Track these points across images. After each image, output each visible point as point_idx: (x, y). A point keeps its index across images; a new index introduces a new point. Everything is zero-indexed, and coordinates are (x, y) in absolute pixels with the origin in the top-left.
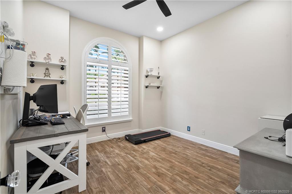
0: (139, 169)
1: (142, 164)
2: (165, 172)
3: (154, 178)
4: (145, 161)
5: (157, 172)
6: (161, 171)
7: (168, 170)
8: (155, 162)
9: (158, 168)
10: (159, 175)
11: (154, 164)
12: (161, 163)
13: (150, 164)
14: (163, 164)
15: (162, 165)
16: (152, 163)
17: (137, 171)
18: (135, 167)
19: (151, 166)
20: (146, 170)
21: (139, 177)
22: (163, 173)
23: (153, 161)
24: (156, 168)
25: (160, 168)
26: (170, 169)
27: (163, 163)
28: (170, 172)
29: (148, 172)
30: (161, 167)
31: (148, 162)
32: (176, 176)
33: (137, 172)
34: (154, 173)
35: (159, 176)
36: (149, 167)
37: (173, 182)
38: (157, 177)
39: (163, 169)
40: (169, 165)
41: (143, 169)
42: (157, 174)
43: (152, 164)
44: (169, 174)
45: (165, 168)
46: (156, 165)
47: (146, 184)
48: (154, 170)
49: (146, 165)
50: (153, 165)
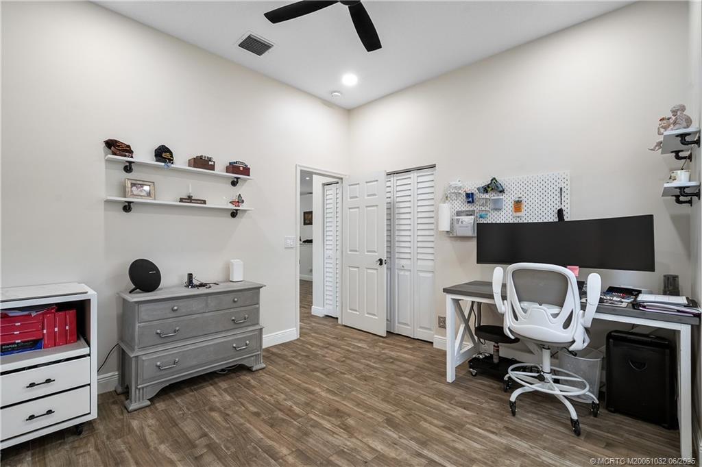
0: (386, 419)
1: (388, 435)
2: (324, 418)
3: (348, 407)
4: (383, 447)
5: (341, 417)
6: (333, 419)
7: (316, 425)
8: (351, 449)
9: (341, 428)
10: (337, 413)
11: (354, 440)
12: (333, 446)
13: (365, 440)
14: (326, 443)
15: (330, 438)
16: (359, 443)
17: (390, 416)
18: (402, 426)
19: (360, 431)
20: (368, 419)
21: (377, 404)
22: (328, 418)
23: (358, 452)
24: (346, 428)
25: (335, 430)
26: (310, 428)
27: (325, 446)
28: (313, 419)
29: (364, 415)
30: (334, 433)
31: (373, 446)
32: (300, 414)
33: (388, 413)
34: (349, 415)
35: (338, 410)
36: (364, 430)
37: (311, 402)
38: (342, 408)
39: (328, 425)
40: (311, 440)
41: (379, 422)
42: (342, 414)
43: (360, 438)
44: (316, 415)
45: (323, 429)
46: (346, 437)
47: (360, 396)
48: (351, 422)
49: (375, 433)
50: (356, 434)
